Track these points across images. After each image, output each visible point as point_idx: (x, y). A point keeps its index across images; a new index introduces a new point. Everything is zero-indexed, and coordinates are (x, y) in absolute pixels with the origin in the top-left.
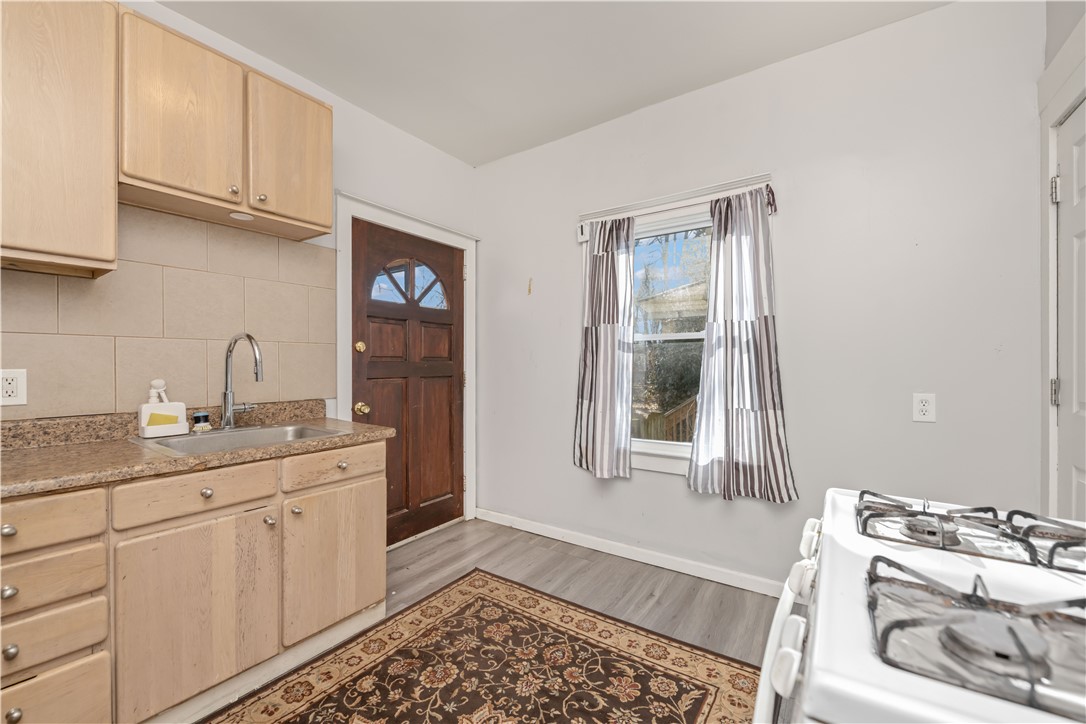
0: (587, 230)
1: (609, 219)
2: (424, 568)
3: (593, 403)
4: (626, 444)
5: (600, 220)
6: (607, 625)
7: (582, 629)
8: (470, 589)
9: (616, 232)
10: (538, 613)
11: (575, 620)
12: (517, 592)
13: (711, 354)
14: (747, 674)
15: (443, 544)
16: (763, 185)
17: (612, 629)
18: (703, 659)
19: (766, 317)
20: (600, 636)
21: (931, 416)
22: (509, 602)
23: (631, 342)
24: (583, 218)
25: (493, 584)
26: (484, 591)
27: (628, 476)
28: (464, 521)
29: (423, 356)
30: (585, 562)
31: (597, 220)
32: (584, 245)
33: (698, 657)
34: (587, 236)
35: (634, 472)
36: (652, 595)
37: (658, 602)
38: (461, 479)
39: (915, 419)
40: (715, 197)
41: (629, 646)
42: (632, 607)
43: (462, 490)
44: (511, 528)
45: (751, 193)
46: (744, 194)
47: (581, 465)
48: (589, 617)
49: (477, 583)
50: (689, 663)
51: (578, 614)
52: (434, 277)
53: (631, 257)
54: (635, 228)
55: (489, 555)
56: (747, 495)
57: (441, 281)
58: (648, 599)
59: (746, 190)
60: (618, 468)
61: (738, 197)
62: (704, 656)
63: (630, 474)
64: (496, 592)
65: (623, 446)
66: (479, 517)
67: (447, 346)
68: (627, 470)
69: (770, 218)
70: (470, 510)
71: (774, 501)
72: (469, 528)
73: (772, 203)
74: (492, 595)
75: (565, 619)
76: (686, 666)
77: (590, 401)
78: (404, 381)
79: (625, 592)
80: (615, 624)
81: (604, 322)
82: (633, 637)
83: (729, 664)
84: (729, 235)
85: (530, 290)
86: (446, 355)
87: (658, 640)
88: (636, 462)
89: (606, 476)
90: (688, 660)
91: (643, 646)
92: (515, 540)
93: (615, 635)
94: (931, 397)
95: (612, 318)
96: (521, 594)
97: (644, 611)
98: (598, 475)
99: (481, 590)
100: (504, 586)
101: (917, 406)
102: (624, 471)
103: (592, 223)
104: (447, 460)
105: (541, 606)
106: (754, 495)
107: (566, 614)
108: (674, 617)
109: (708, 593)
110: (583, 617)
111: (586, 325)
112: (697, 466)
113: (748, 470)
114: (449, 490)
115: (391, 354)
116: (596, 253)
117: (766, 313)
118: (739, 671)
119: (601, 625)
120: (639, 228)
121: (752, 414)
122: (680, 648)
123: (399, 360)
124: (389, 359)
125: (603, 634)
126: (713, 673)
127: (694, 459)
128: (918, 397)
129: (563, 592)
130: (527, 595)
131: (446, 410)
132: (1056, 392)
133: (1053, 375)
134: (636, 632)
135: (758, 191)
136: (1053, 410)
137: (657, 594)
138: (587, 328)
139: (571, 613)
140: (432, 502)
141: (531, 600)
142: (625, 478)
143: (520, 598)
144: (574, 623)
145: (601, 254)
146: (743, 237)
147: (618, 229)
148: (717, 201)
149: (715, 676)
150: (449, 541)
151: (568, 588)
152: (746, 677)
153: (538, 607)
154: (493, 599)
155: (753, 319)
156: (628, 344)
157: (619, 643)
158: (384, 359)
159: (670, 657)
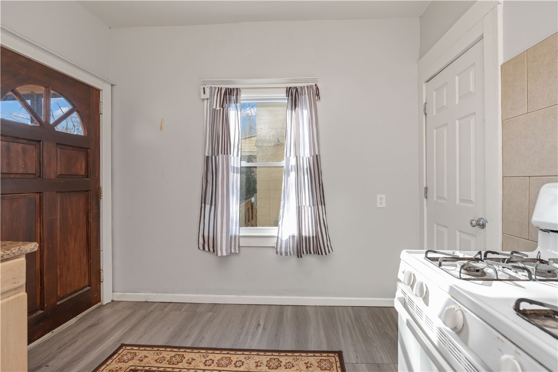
0: (207, 91)
1: (224, 86)
2: (66, 360)
3: (213, 207)
4: (236, 232)
5: (217, 86)
6: (237, 356)
7: (222, 366)
8: (120, 365)
9: (229, 95)
10: (186, 365)
11: (216, 361)
12: (164, 354)
13: (288, 175)
14: (325, 358)
15: (83, 331)
16: (314, 84)
17: (242, 358)
18: (300, 357)
19: (317, 155)
20: (236, 366)
21: (384, 205)
22: (159, 365)
23: (239, 167)
24: (205, 83)
25: (141, 353)
26: (135, 362)
27: (237, 252)
28: (102, 306)
29: (59, 174)
30: (210, 314)
31: (216, 86)
32: (206, 101)
33: (298, 357)
34: (207, 95)
35: (241, 249)
36: (259, 325)
37: (264, 329)
38: (99, 272)
39: (378, 207)
40: (289, 85)
41: (257, 366)
42: (250, 337)
43: (99, 281)
44: (147, 302)
45: (308, 87)
46: (304, 87)
47: (204, 249)
48: (224, 355)
49: (125, 358)
50: (295, 364)
51: (216, 355)
52: (71, 107)
53: (239, 113)
54: (242, 96)
55: (132, 329)
56: (307, 253)
57: (78, 111)
58: (257, 328)
59: (306, 85)
60: (231, 248)
61: (301, 87)
62: (300, 356)
63: (239, 251)
64: (146, 360)
65: (234, 233)
66: (115, 299)
67: (84, 166)
68: (237, 248)
69: (317, 102)
70: (107, 295)
71: (322, 254)
72: (107, 311)
73: (318, 95)
74: (142, 364)
75: (207, 363)
76: (293, 366)
77: (211, 205)
78: (37, 196)
79: (243, 328)
80: (243, 354)
81: (222, 153)
82: (257, 358)
83: (314, 356)
84: (297, 108)
85: (161, 128)
86: (83, 173)
87: (272, 355)
88: (243, 242)
89: (224, 254)
90: (292, 362)
91: (265, 363)
92: (152, 311)
93: (246, 362)
94: (384, 196)
95: (227, 151)
96: (168, 354)
97: (258, 337)
98: (219, 254)
99: (131, 363)
100: (151, 352)
101: (379, 201)
102: (235, 249)
103: (211, 87)
104: (85, 260)
105: (186, 359)
106: (310, 253)
107: (208, 359)
108: (276, 335)
109: (288, 313)
110: (219, 356)
111: (207, 155)
112: (281, 240)
113: (308, 239)
114: (87, 283)
115: (21, 171)
116: (214, 107)
117: (317, 154)
118: (321, 358)
119: (234, 358)
120: (243, 96)
121: (310, 208)
122: (286, 355)
123: (32, 177)
124: (18, 176)
125: (238, 364)
126: (309, 365)
127: (280, 236)
128: (379, 196)
129: (201, 341)
130: (173, 354)
131: (83, 219)
132: (426, 192)
133: (425, 186)
134: (258, 355)
135: (311, 86)
136: (425, 200)
137: (262, 323)
138: (208, 157)
139: (211, 356)
140: (69, 297)
141: (177, 357)
142: (235, 253)
143: (168, 358)
144: (215, 364)
145: (218, 108)
146: (304, 110)
147: (230, 94)
148: (290, 88)
149: (310, 367)
150: (90, 327)
151: (203, 337)
152: (325, 360)
153: (184, 360)
154: (144, 367)
155: (309, 156)
156: (237, 168)
157: (249, 367)
158: (12, 176)
159: (283, 364)
